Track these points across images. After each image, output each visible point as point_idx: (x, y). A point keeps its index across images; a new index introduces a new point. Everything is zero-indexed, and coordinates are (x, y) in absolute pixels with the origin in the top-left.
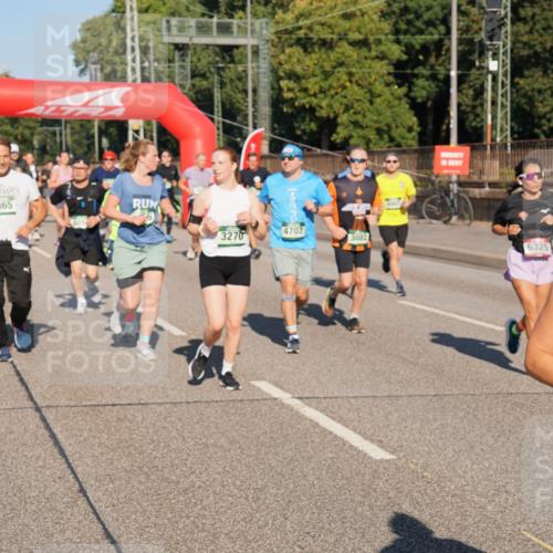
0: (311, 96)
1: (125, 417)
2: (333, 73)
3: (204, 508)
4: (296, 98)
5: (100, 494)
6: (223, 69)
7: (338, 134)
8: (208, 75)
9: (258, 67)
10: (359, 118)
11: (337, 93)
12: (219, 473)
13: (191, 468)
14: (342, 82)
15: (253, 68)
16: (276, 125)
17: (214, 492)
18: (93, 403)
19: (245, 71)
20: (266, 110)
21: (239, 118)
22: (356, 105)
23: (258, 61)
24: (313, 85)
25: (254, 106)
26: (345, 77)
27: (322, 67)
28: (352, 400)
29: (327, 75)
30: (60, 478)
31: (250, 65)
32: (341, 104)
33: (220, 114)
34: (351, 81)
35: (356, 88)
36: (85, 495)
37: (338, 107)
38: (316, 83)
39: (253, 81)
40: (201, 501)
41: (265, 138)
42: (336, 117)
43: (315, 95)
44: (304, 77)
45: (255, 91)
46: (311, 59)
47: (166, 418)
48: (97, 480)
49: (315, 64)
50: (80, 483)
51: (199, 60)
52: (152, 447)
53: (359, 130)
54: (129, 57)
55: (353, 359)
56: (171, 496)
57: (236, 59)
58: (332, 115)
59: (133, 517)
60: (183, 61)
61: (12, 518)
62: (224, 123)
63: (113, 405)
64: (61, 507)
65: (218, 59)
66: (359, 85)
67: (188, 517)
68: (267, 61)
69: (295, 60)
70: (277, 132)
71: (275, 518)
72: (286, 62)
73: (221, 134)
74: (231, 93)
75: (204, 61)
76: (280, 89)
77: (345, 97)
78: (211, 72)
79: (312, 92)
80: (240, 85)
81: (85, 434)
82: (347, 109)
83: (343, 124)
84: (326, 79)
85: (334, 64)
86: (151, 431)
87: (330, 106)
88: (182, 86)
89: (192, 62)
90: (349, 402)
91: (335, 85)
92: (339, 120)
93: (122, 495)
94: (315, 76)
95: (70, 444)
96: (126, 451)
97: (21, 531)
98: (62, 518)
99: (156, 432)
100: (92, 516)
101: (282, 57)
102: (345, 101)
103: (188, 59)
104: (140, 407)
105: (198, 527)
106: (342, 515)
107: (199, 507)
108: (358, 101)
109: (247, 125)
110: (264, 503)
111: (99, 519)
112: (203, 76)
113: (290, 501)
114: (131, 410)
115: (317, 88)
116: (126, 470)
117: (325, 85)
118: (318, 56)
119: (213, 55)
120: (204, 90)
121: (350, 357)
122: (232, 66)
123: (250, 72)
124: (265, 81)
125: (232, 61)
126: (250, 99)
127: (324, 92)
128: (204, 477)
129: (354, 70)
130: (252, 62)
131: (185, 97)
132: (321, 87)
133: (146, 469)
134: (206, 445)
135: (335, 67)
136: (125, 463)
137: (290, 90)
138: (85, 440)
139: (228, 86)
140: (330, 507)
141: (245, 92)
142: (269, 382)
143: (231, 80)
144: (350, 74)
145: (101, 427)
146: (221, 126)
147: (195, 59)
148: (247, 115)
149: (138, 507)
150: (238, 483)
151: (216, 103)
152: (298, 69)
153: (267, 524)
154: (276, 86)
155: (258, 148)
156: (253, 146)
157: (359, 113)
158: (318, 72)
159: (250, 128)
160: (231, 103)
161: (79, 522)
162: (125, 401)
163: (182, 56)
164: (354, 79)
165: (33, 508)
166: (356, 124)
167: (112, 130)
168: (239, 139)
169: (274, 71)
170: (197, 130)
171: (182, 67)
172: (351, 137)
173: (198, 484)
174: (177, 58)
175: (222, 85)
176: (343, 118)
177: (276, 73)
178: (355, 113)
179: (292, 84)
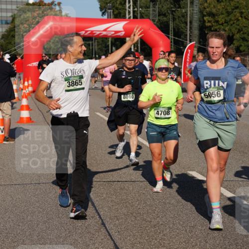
0: (220, 25)
1: (124, 187)
2: (232, 12)
3: (164, 235)
4: (212, 26)
5: (112, 226)
6: (174, 11)
7: (234, 44)
8: (167, 14)
9: (193, 10)
10: (246, 36)
11: (234, 23)
12: (172, 218)
13: (157, 214)
14: (237, 17)
15: (190, 11)
16: (201, 40)
17: (169, 227)
18: (109, 180)
19: (186, 12)
20: (196, 32)
21: (182, 37)
22: (244, 29)
23: (193, 7)
24: (221, 19)
25: (190, 30)
26: (238, 14)
27: (226, 9)
28: (240, 183)
29: (229, 13)
30: (92, 217)
31: (189, 9)
32: (236, 29)
33: (172, 35)
34: (241, 17)
35: (244, 20)
36: (105, 226)
37: (234, 30)
38: (223, 18)
39: (190, 18)
40: (163, 231)
41: (195, 47)
42: (233, 35)
43: (222, 24)
44: (217, 15)
45: (191, 22)
46: (221, 5)
47: (144, 189)
48: (110, 218)
49: (223, 8)
50: (102, 220)
51: (163, 7)
52: (137, 203)
53: (245, 42)
54: (127, 5)
55: (241, 161)
56: (147, 228)
57: (182, 6)
58: (231, 35)
59: (129, 238)
60: (155, 7)
61: (69, 236)
62: (174, 39)
63: (118, 181)
64: (93, 232)
65: (172, 6)
66: (246, 18)
67: (156, 239)
68: (197, 7)
69: (212, 6)
70: (202, 43)
71: (200, 242)
72: (208, 8)
73: (173, 44)
74: (179, 24)
75: (165, 7)
76: (204, 21)
77: (239, 25)
78: (168, 13)
79: (221, 23)
80: (183, 20)
81: (104, 196)
82: (239, 31)
83: (237, 39)
84: (228, 16)
85: (233, 7)
86: (137, 195)
87: (230, 30)
88: (154, 21)
89: (159, 8)
90: (239, 184)
91: (233, 19)
92: (235, 37)
93: (123, 227)
94: (222, 14)
95: (97, 201)
96: (125, 205)
97: (74, 242)
98: (94, 237)
99: (139, 196)
100: (108, 237)
101: (206, 5)
102: (238, 27)
103: (157, 6)
104: (131, 183)
105: (161, 245)
106: (236, 242)
107: (162, 234)
108: (245, 27)
109: (186, 40)
110: (195, 234)
111: (112, 238)
112: (165, 15)
113: (208, 234)
114: (127, 184)
115: (223, 20)
116: (124, 215)
117: (228, 19)
118: (224, 3)
119: (169, 4)
120: (165, 22)
121: (240, 160)
122: (179, 9)
123: (189, 13)
124: (196, 17)
125: (180, 7)
126: (188, 27)
127: (227, 23)
128: (164, 219)
129: (244, 11)
130: (190, 7)
131: (155, 26)
132: (225, 20)
133: (134, 214)
134: (165, 203)
135: (233, 10)
136: (124, 211)
137: (209, 22)
138: (104, 199)
139: (177, 20)
140: (229, 237)
141: (186, 23)
142: (197, 172)
143: (179, 17)
144: (242, 13)
145: (112, 192)
146: (173, 41)
147: (160, 6)
148: (187, 35)
149: (131, 233)
150: (181, 223)
151: (170, 29)
152: (214, 11)
153: (197, 245)
154: (202, 20)
155: (192, 52)
156: (189, 51)
157: (246, 33)
158: (224, 12)
159: (188, 42)
160: (178, 29)
161: (102, 239)
162: (124, 180)
163: (154, 5)
164: (243, 15)
165: (80, 231)
166: (244, 39)
167: (117, 43)
168: (182, 47)
169: (201, 12)
170: (161, 43)
171: (154, 11)
172: (241, 46)
173: (161, 223)
174: (151, 6)
175: (174, 19)
176: (237, 36)
177: (202, 13)
178: (243, 33)
179: (210, 19)
